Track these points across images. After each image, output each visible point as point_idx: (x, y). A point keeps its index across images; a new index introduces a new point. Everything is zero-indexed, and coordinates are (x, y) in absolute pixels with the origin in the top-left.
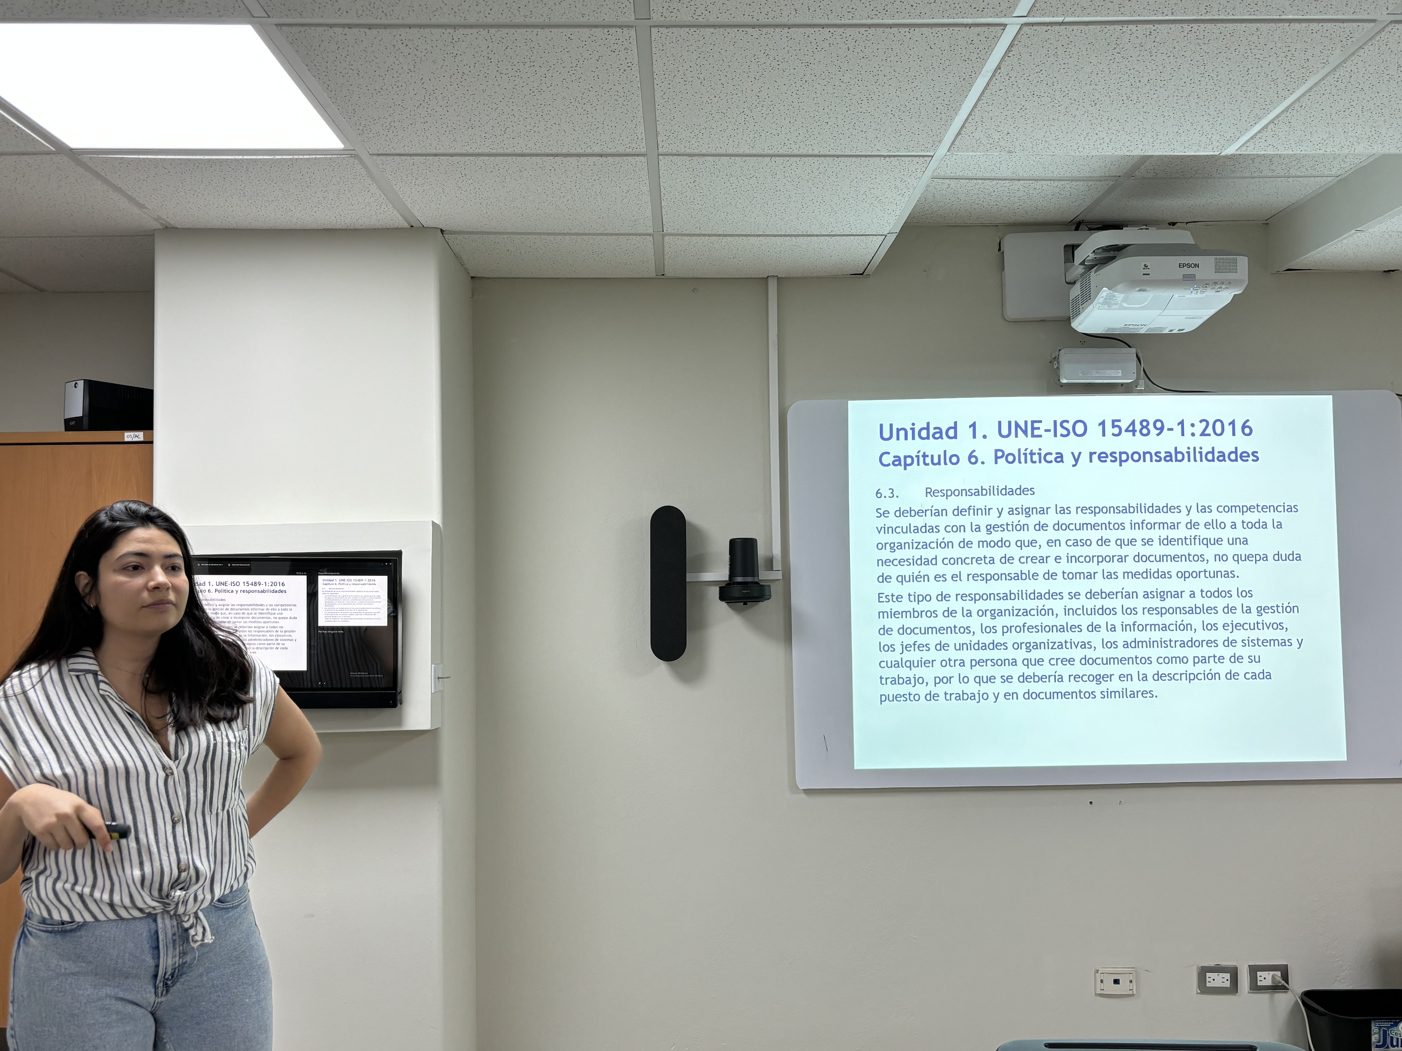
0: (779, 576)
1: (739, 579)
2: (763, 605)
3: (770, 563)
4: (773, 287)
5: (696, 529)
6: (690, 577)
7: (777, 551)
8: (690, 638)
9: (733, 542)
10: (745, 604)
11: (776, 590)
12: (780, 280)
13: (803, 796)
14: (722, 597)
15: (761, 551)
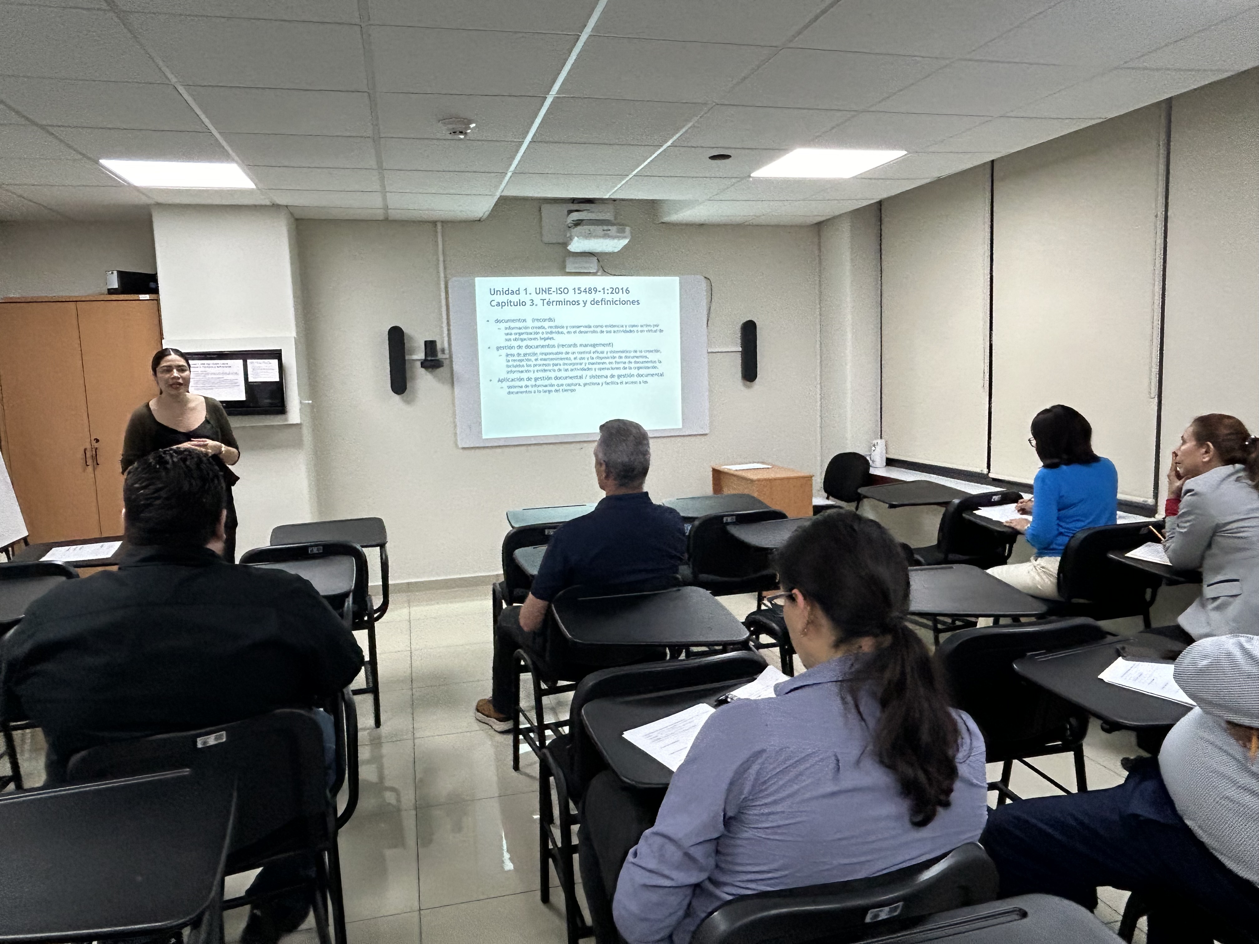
0: (447, 356)
1: (429, 358)
2: (441, 369)
3: (443, 351)
4: (439, 225)
5: (409, 336)
6: (407, 357)
8: (409, 385)
9: (426, 342)
10: (433, 369)
11: (446, 363)
13: (461, 451)
14: (422, 366)
15: (439, 346)
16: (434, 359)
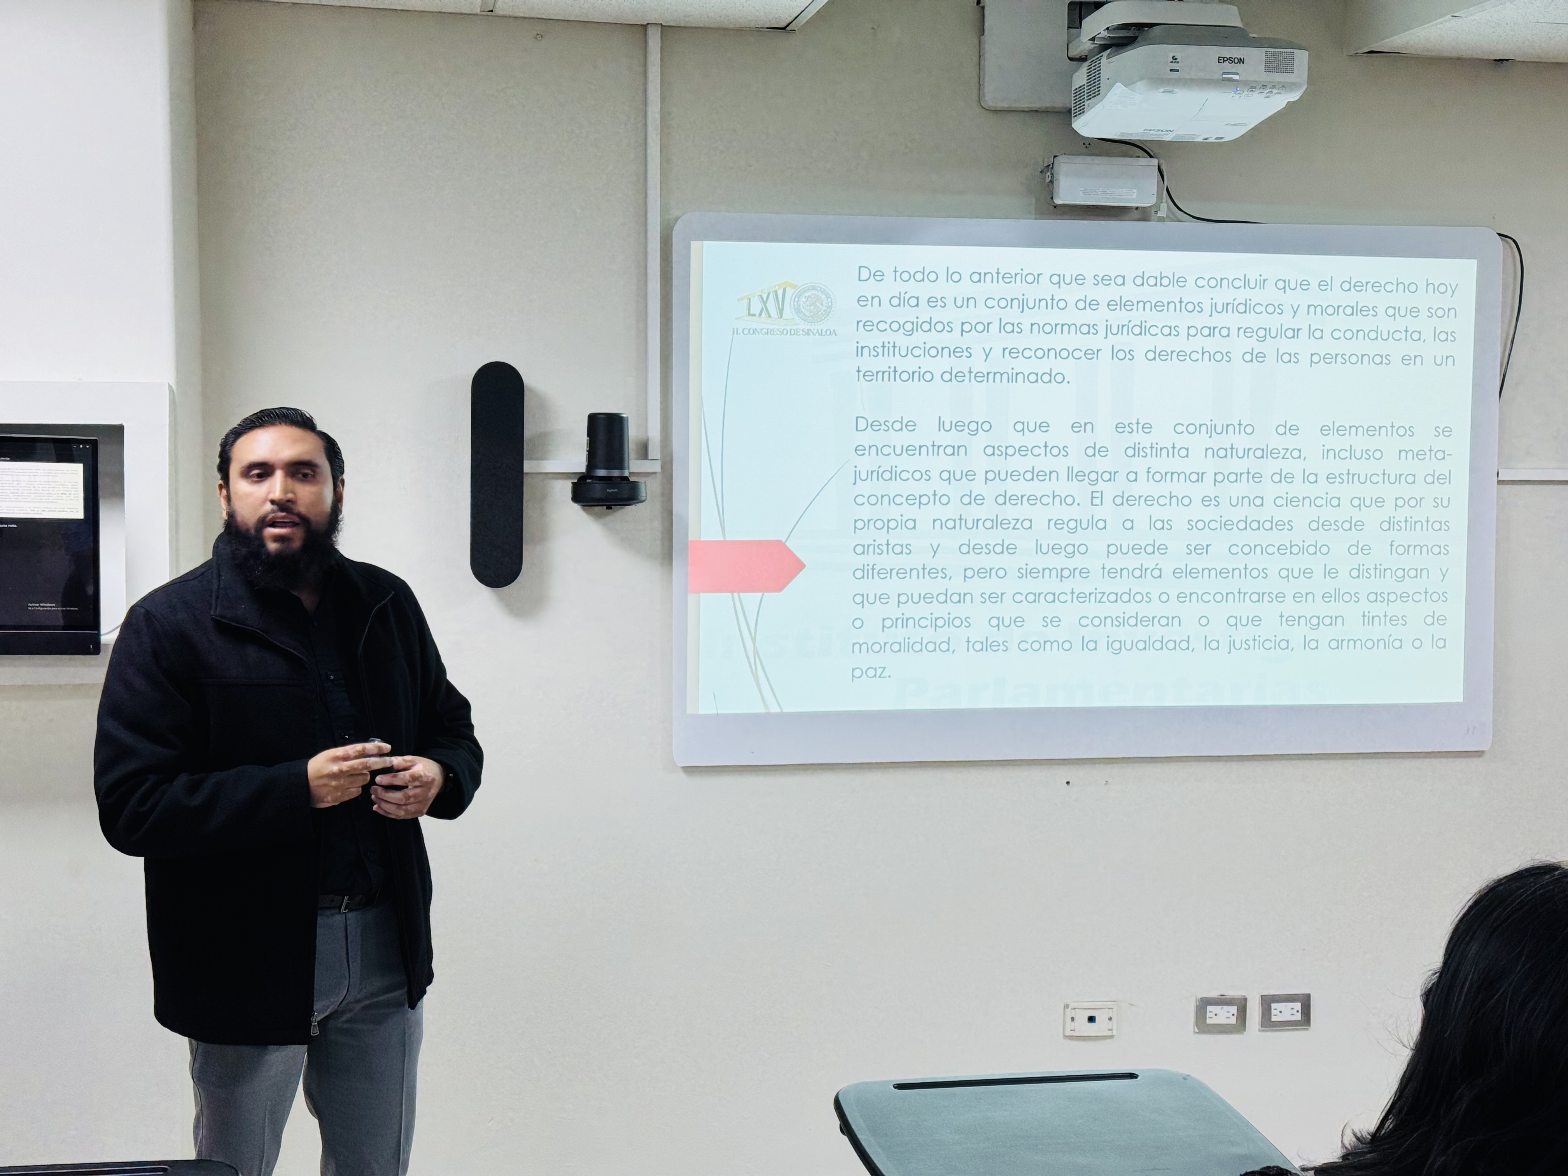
0: (656, 467)
1: (601, 473)
3: (645, 451)
4: (654, 38)
5: (538, 396)
6: (529, 466)
7: (654, 433)
8: (529, 557)
9: (592, 419)
10: (611, 508)
11: (651, 490)
12: (668, 29)
13: (682, 774)
14: (577, 497)
15: (633, 433)
16: (616, 473)
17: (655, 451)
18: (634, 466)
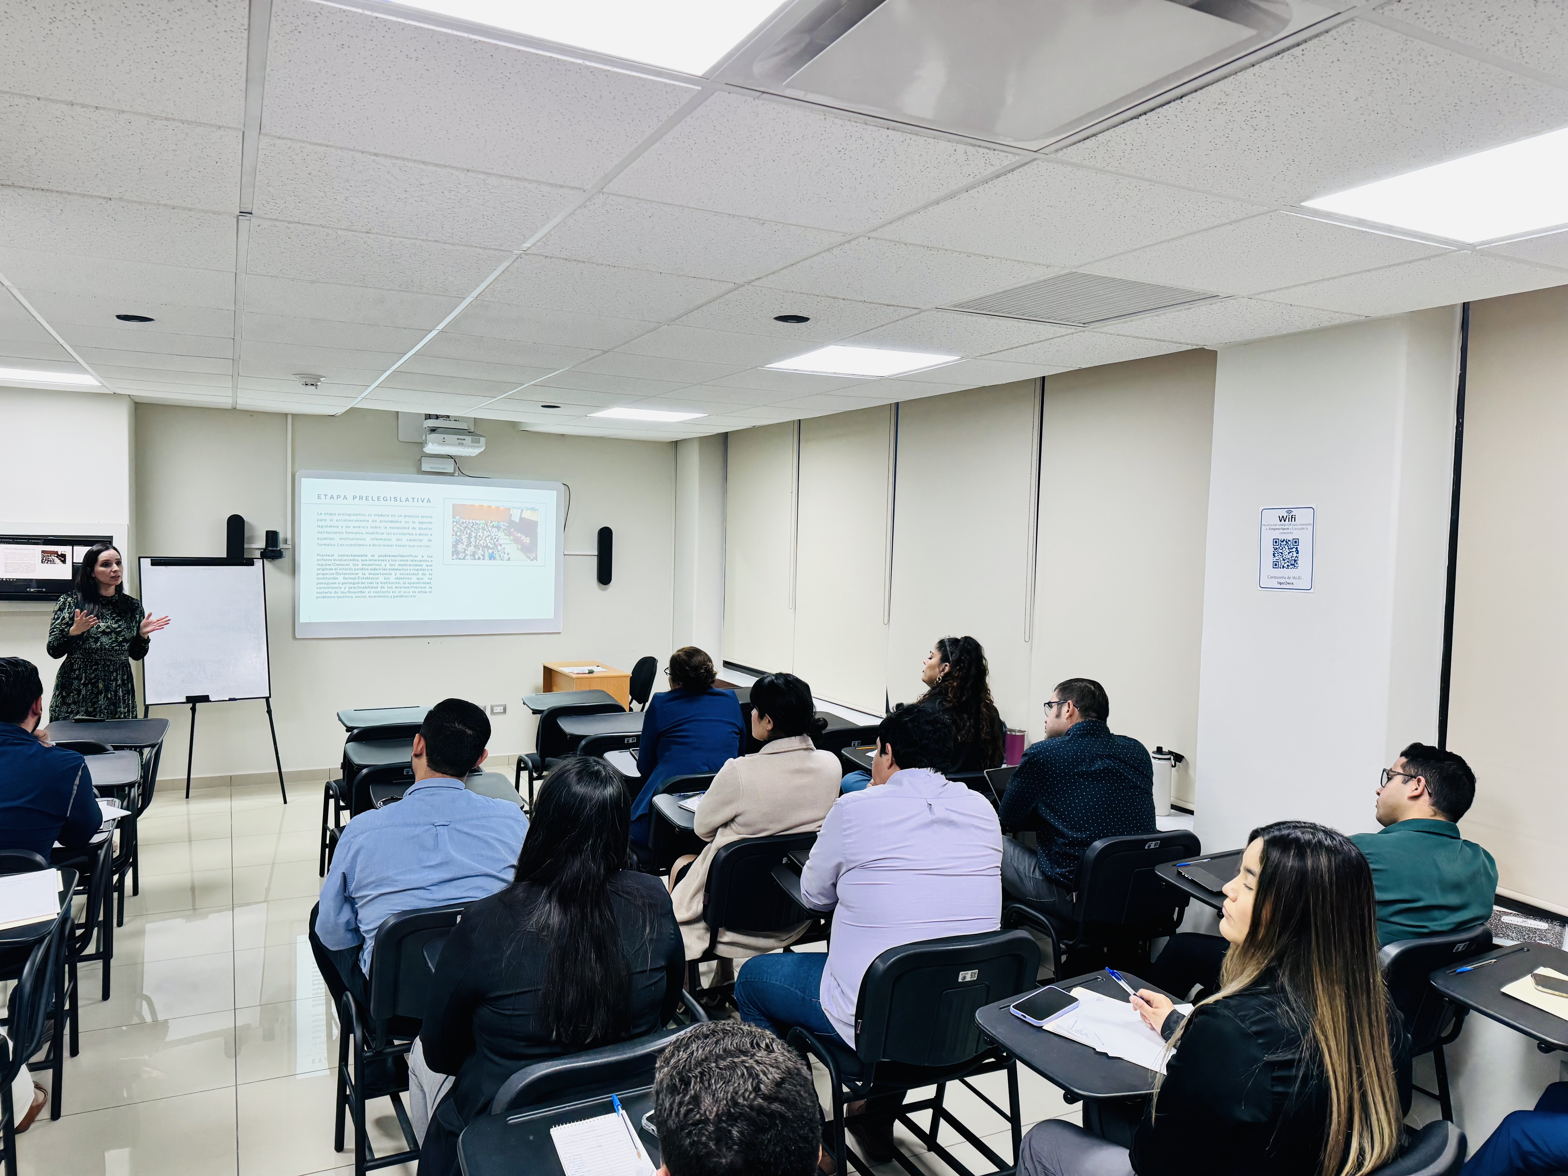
0: (290, 547)
1: (270, 549)
2: (281, 559)
3: (286, 541)
4: (290, 418)
5: (250, 525)
6: (246, 546)
7: (289, 536)
9: (267, 532)
10: (273, 559)
11: (287, 555)
12: (294, 416)
13: (297, 641)
14: (262, 555)
15: (281, 536)
16: (275, 549)
17: (289, 542)
18: (281, 546)
